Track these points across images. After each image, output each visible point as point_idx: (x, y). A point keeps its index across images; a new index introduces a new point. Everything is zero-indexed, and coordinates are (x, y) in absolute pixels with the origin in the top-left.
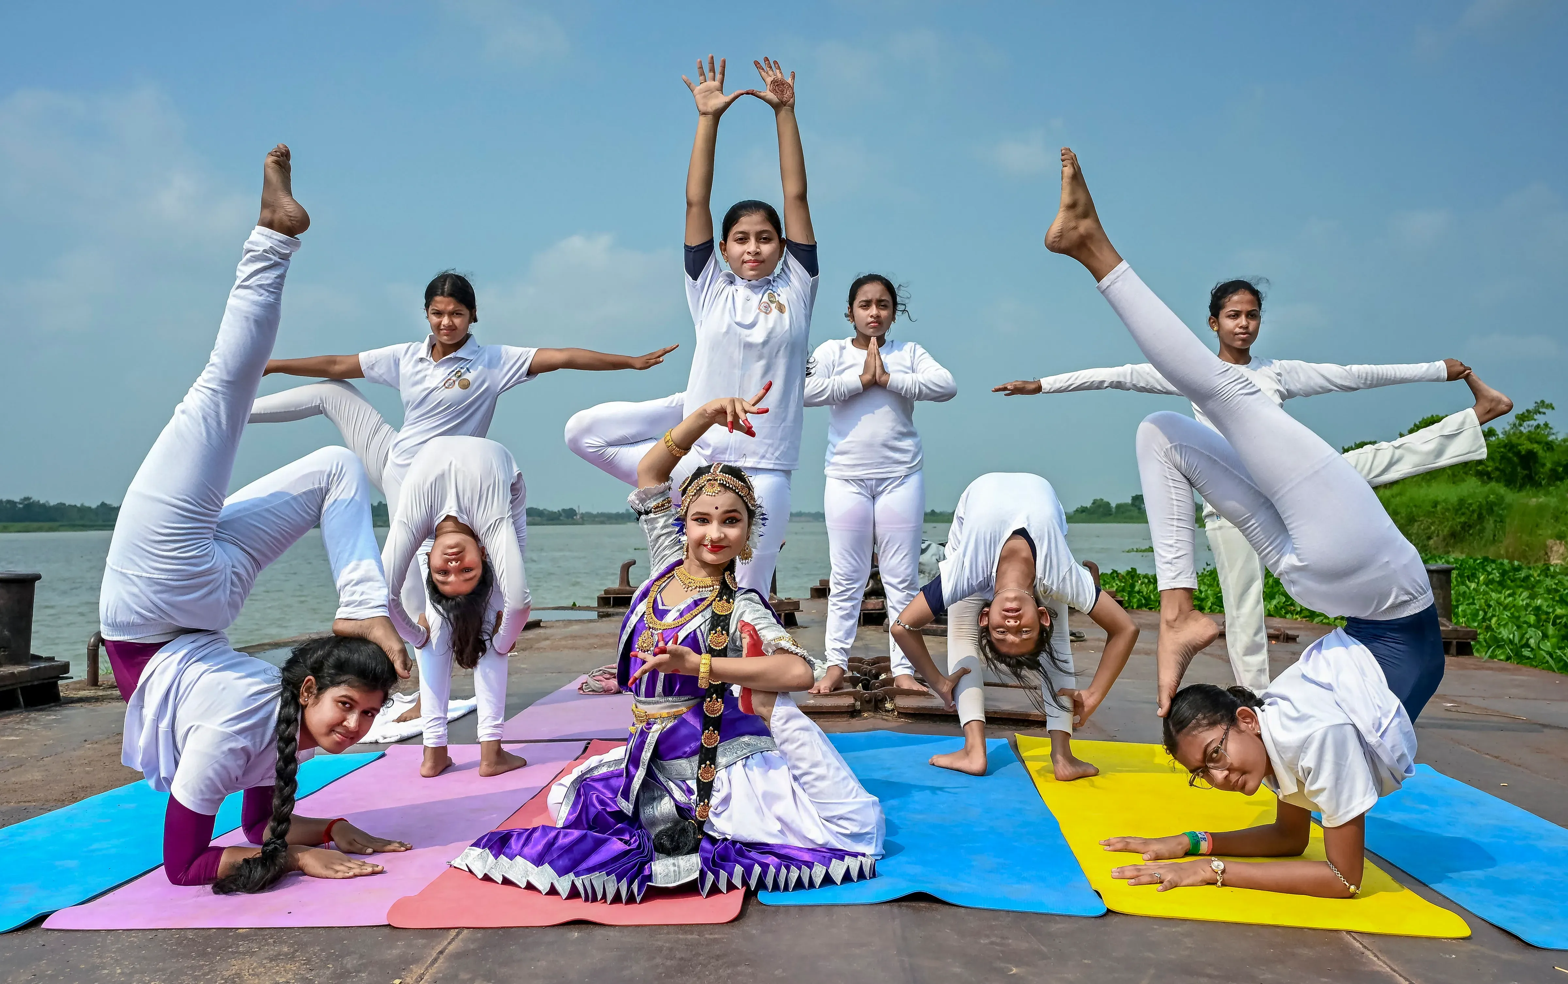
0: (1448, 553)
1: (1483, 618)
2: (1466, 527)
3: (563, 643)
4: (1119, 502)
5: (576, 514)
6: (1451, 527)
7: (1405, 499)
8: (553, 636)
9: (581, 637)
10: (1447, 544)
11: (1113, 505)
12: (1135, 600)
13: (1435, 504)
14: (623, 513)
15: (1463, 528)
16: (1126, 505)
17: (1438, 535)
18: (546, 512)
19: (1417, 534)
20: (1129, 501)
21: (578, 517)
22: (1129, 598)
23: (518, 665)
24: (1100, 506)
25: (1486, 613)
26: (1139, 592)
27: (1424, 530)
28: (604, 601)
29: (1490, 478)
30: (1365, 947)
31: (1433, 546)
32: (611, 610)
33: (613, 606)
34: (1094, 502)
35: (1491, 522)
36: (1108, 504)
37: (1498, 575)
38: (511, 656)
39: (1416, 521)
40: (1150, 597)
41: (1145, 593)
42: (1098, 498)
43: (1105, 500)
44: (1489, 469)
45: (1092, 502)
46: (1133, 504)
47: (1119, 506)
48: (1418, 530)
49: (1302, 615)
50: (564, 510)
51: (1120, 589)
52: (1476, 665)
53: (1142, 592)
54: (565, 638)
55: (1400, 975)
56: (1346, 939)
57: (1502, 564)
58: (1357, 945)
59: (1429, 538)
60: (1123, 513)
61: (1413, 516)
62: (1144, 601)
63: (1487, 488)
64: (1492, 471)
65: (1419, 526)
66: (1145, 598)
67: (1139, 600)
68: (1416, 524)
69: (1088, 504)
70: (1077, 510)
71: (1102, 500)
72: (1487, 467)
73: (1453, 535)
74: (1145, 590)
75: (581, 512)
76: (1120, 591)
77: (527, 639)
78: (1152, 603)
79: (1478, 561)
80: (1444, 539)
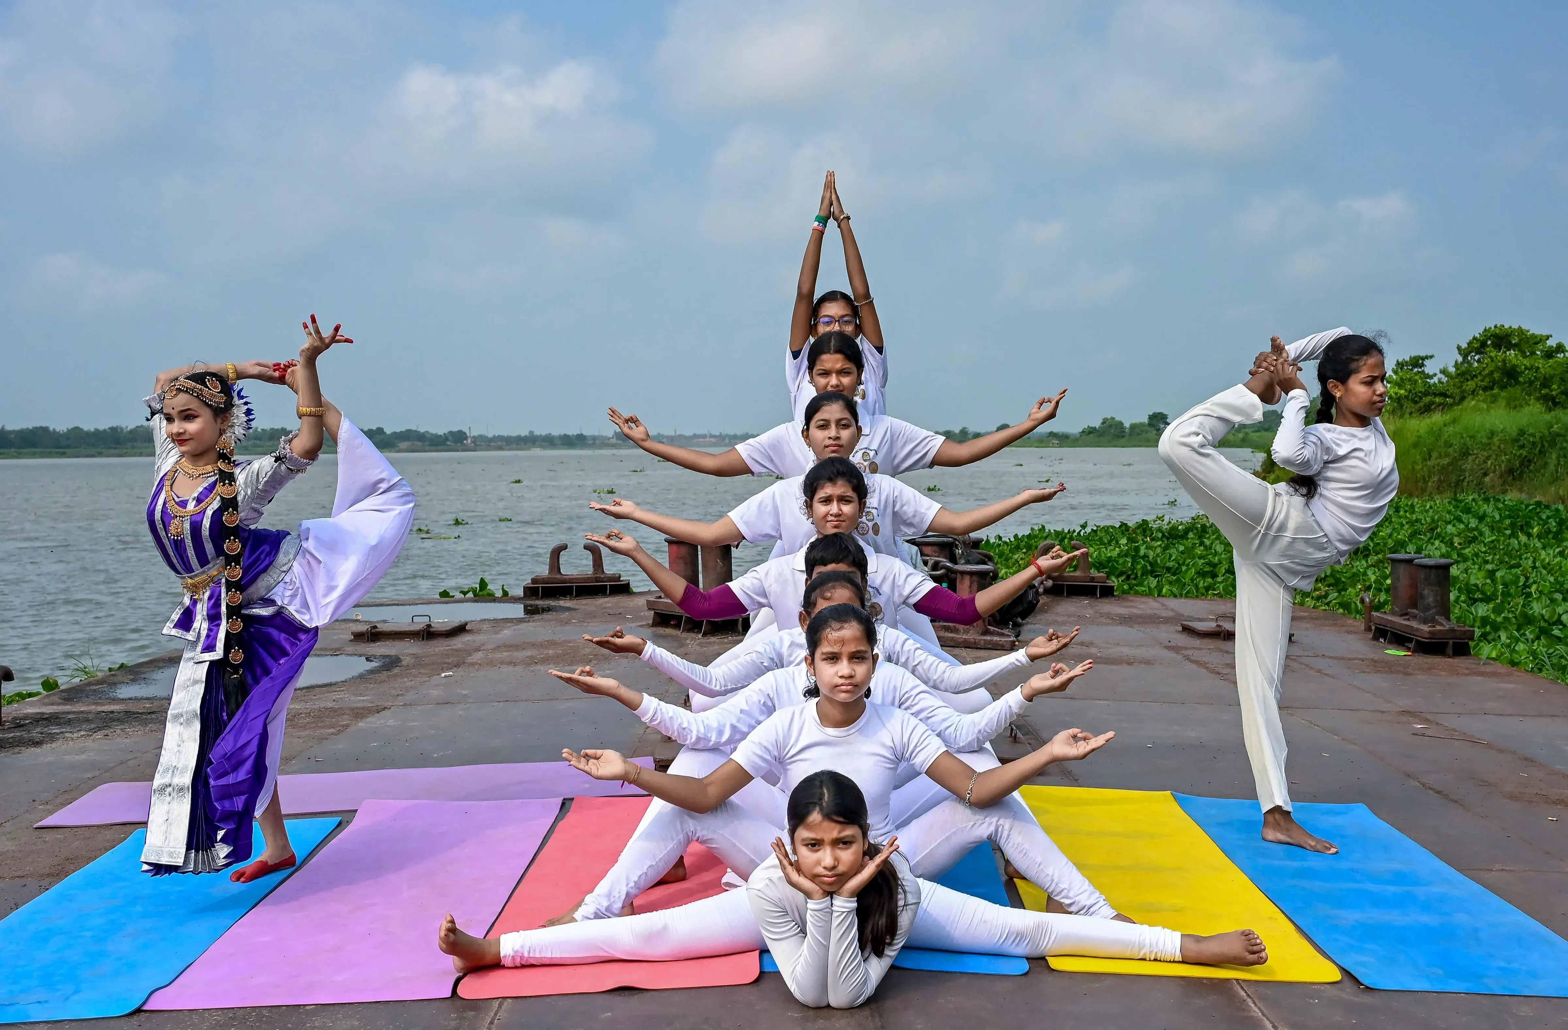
0: (1505, 492)
1: (1524, 585)
2: (1526, 462)
3: (498, 655)
4: (1133, 422)
5: (466, 438)
6: (1509, 461)
7: (1458, 428)
8: (484, 645)
9: (517, 647)
10: (1504, 482)
11: (1127, 425)
12: (1139, 567)
13: (1492, 434)
14: (526, 436)
15: (1522, 464)
16: (1142, 424)
17: (1494, 472)
18: (427, 435)
19: (1471, 470)
20: (1146, 420)
21: (469, 441)
22: (1132, 565)
23: (458, 690)
24: (1110, 426)
25: (1527, 578)
26: (1145, 556)
27: (1478, 465)
28: (531, 592)
29: (1555, 404)
30: (1248, 995)
31: (1489, 485)
32: (540, 603)
33: (542, 598)
34: (1105, 421)
35: (1554, 456)
36: (1121, 423)
37: (1554, 524)
38: (446, 677)
39: (1470, 454)
40: (1156, 561)
41: (1151, 558)
42: (1109, 417)
43: (1118, 419)
44: (1554, 393)
45: (1101, 421)
46: (1150, 424)
47: (1133, 427)
48: (1472, 466)
49: (1326, 583)
50: (451, 433)
51: (1123, 553)
52: (1467, 669)
53: (1148, 557)
54: (498, 648)
55: (1268, 1019)
56: (1235, 988)
57: (1557, 510)
58: (1243, 993)
59: (1485, 474)
60: (1138, 434)
61: (1468, 448)
62: (1149, 568)
63: (1548, 417)
64: (1557, 395)
65: (1474, 460)
66: (1151, 564)
67: (1144, 567)
68: (1470, 458)
69: (1097, 424)
70: (1083, 432)
71: (1113, 419)
72: (1551, 391)
73: (1511, 471)
74: (1151, 554)
75: (472, 435)
76: (1122, 557)
77: (456, 650)
78: (1158, 569)
79: (1531, 508)
80: (1501, 476)
